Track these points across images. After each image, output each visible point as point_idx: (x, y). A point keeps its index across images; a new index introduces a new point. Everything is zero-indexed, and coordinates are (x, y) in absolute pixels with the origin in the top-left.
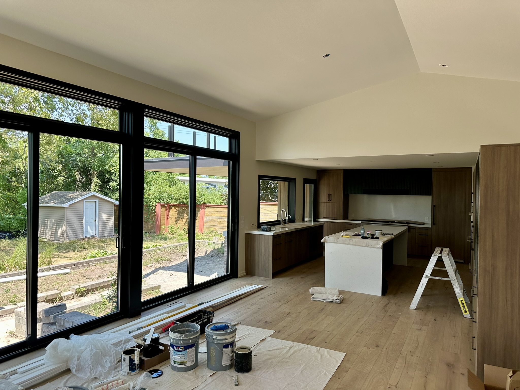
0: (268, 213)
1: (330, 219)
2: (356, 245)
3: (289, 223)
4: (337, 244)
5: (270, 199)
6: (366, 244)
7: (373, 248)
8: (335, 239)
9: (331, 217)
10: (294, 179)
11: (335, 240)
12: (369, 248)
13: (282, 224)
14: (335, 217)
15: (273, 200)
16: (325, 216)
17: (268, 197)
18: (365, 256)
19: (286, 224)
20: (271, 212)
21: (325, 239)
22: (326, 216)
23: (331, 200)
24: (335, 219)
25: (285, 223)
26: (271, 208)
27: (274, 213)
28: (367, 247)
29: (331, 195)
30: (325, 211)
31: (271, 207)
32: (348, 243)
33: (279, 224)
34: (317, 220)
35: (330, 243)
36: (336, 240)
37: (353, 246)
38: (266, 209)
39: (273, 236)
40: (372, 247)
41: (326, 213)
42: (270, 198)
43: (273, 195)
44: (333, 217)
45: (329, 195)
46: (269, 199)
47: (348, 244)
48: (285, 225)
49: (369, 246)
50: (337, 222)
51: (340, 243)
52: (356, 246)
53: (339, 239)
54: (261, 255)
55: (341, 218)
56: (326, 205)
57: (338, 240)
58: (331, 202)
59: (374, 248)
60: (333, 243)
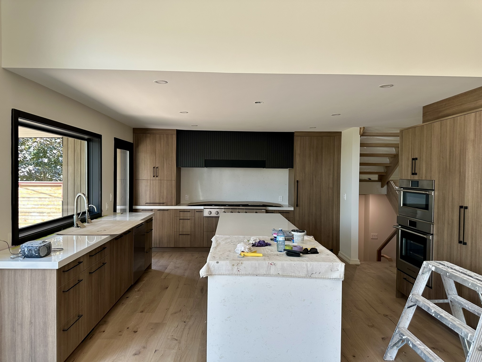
0: (45, 198)
1: (156, 204)
2: (283, 276)
3: (92, 219)
4: (239, 277)
5: (49, 178)
6: (308, 271)
7: (321, 280)
8: (233, 265)
9: (157, 201)
10: (99, 137)
11: (232, 269)
12: (314, 280)
13: (77, 225)
14: (164, 202)
15: (54, 180)
16: (148, 201)
17: (45, 175)
18: (304, 300)
19: (86, 222)
20: (50, 196)
21: (209, 269)
22: (150, 200)
23: (157, 177)
24: (164, 204)
25: (83, 221)
26: (50, 190)
27: (55, 197)
28: (310, 277)
29: (157, 168)
30: (148, 193)
31: (50, 188)
32: (265, 273)
33: (71, 225)
34: (135, 207)
35: (219, 276)
36: (235, 268)
37: (277, 278)
38: (42, 191)
39: (58, 270)
40: (321, 278)
41: (150, 197)
42: (48, 176)
43: (53, 173)
44: (162, 202)
45: (154, 168)
46: (47, 178)
47: (264, 275)
48: (85, 227)
49: (313, 276)
50: (167, 210)
51: (246, 275)
52: (284, 278)
53: (243, 265)
54: (22, 325)
55: (174, 203)
56: (149, 184)
57: (241, 267)
58: (157, 178)
59: (324, 278)
60: (229, 275)
